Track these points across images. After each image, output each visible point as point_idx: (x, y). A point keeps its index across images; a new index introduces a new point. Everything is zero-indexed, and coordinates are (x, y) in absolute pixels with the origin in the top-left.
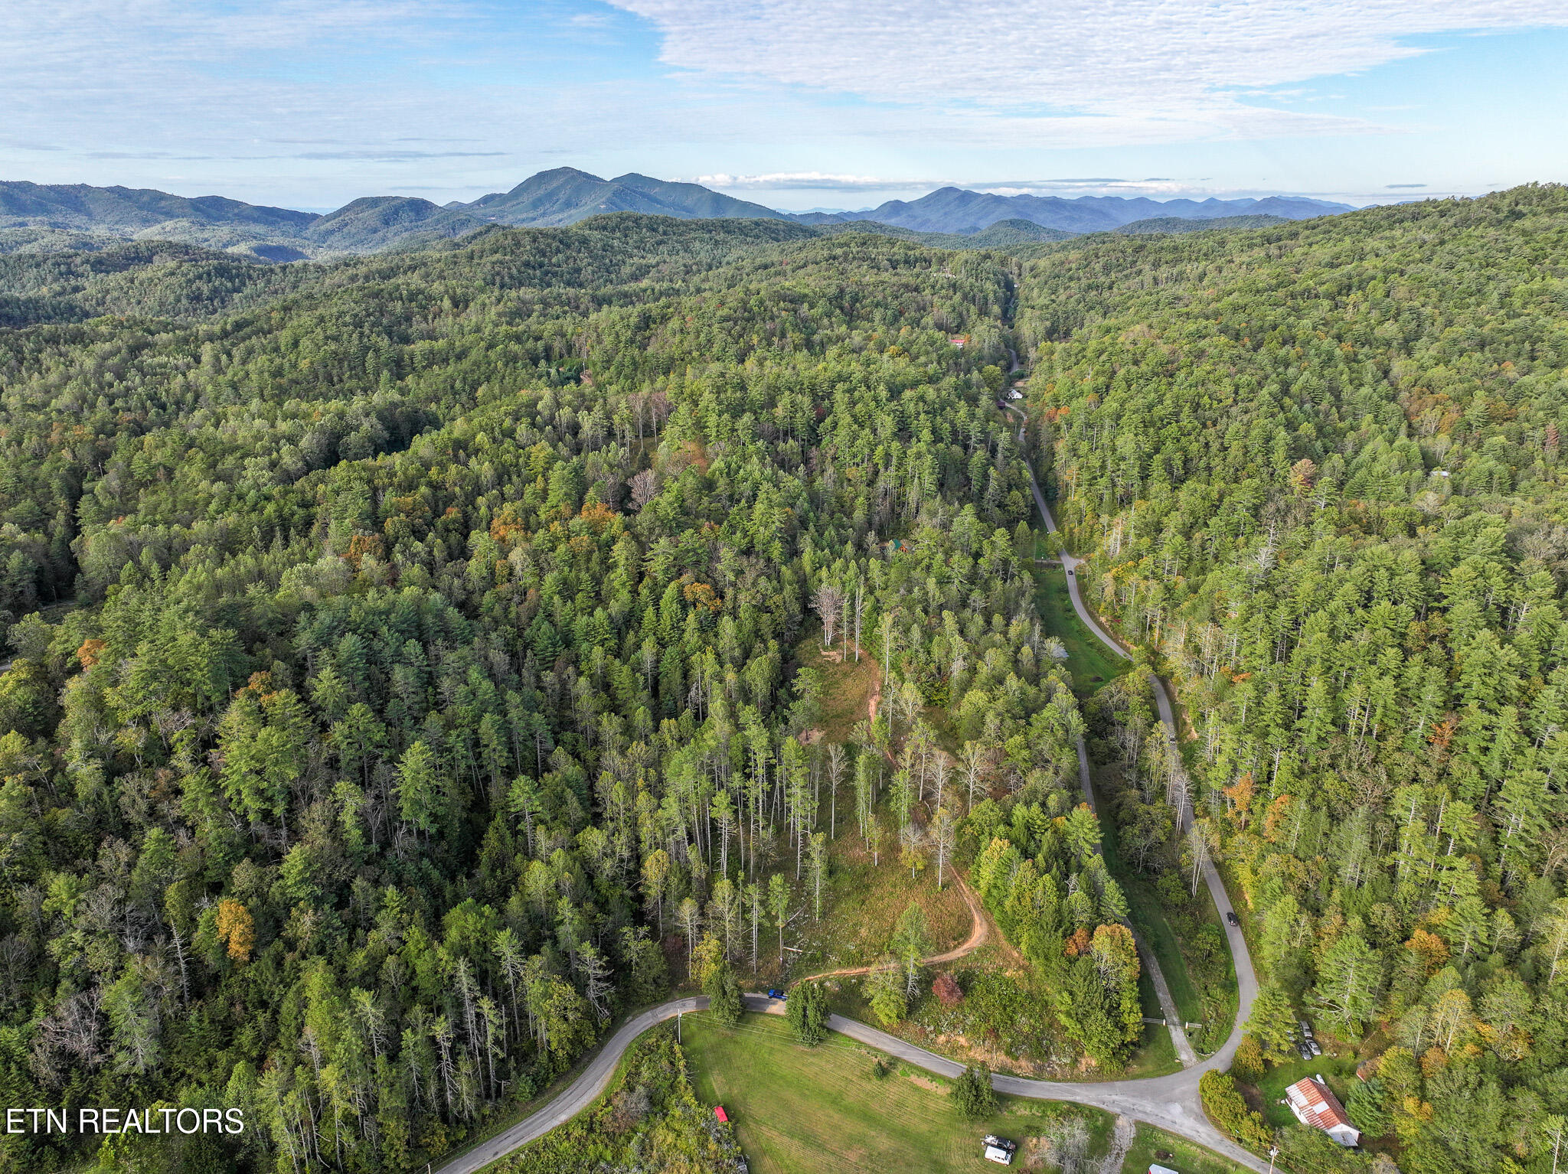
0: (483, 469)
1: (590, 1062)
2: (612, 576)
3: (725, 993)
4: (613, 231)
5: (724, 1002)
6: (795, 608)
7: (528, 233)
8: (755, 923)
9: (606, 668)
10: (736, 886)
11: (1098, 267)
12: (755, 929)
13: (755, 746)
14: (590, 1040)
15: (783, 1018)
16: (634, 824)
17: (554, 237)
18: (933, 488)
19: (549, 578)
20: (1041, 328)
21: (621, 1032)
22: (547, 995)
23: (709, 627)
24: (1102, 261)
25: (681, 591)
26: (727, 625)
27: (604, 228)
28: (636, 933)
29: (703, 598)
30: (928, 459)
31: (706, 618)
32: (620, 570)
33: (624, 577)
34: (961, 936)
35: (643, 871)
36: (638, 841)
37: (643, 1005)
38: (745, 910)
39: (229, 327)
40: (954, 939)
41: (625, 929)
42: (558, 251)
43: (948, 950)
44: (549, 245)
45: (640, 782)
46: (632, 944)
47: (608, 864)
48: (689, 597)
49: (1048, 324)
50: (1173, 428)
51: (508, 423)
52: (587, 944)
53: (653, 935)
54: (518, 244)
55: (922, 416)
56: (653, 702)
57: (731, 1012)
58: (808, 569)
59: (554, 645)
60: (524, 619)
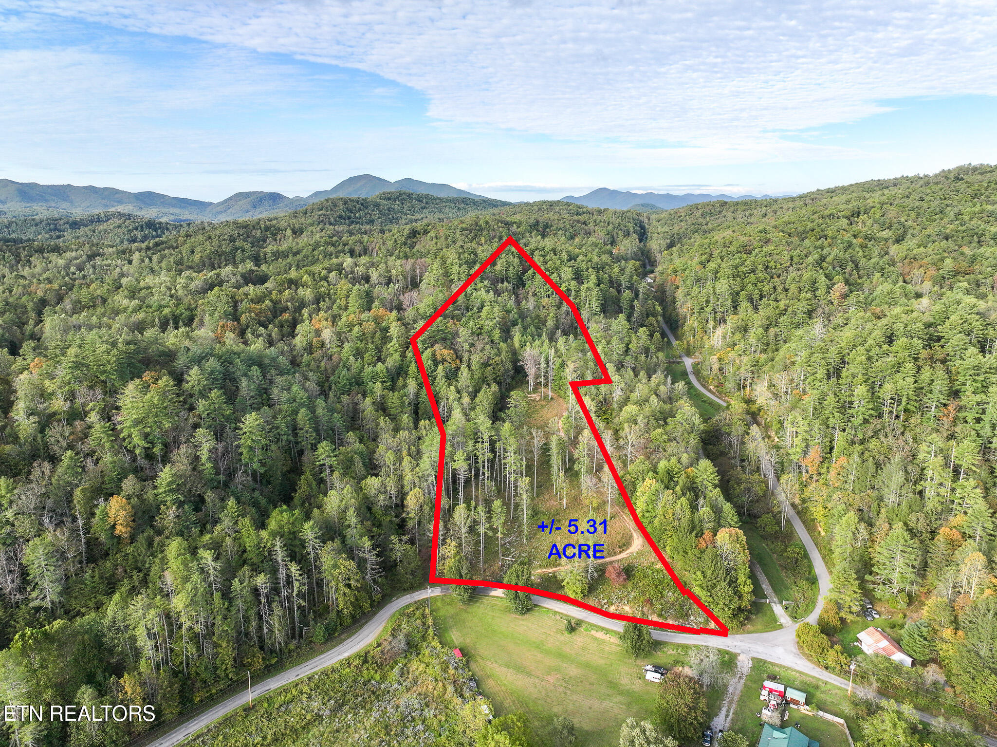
0: (307, 294)
1: (367, 622)
2: (389, 346)
4: (395, 200)
6: (509, 366)
7: (342, 199)
8: (482, 535)
9: (383, 397)
10: (469, 510)
11: (698, 215)
12: (482, 538)
13: (482, 428)
14: (366, 605)
15: (501, 598)
16: (401, 478)
17: (358, 202)
18: (598, 309)
19: (347, 346)
20: (664, 243)
21: (388, 606)
22: (335, 566)
23: (452, 376)
24: (700, 211)
25: (434, 355)
26: (464, 371)
27: (389, 199)
28: (400, 540)
29: (448, 358)
30: (595, 292)
31: (450, 371)
32: (394, 342)
33: (397, 345)
34: (624, 545)
35: (405, 503)
36: (402, 487)
37: (405, 590)
38: (476, 523)
39: (151, 245)
40: (620, 547)
41: (393, 537)
42: (360, 210)
43: (615, 554)
44: (355, 206)
45: (405, 452)
46: (397, 546)
47: (382, 497)
48: (439, 358)
49: (668, 241)
50: (752, 277)
51: (324, 272)
52: (366, 538)
53: (412, 541)
54: (335, 205)
55: (590, 270)
56: (414, 415)
57: (466, 590)
58: (517, 345)
59: (351, 384)
60: (329, 371)
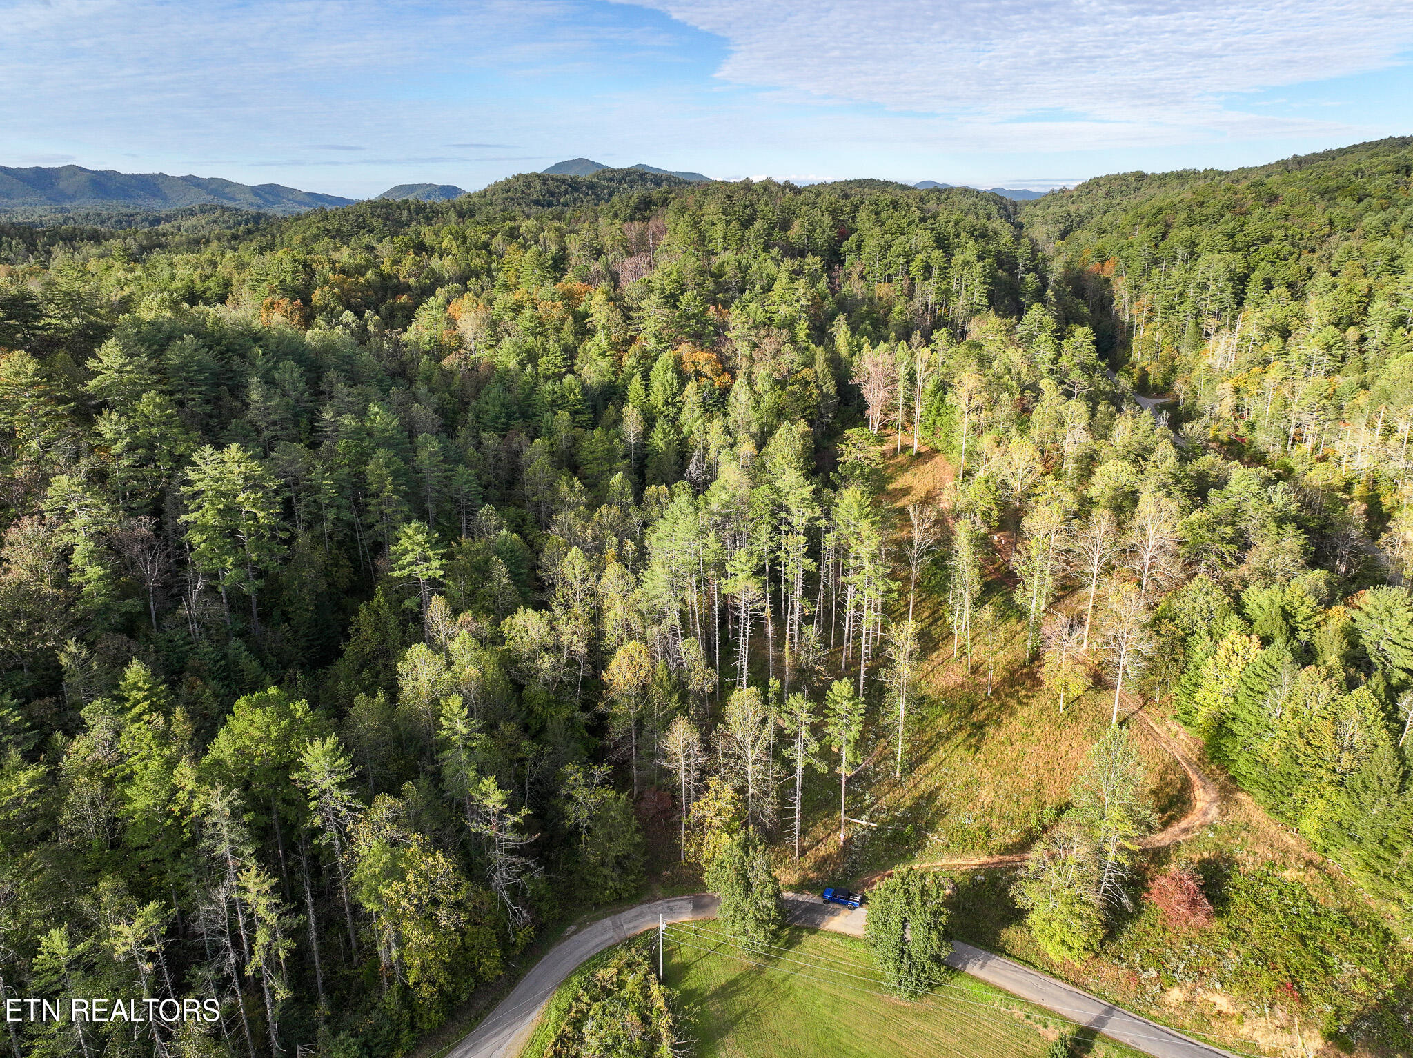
2: (589, 345)
3: (748, 887)
5: (746, 904)
6: (830, 387)
7: (539, 176)
8: (800, 765)
9: (574, 442)
10: (766, 701)
11: (1101, 194)
12: (799, 777)
13: (791, 501)
14: (490, 966)
15: (854, 939)
16: (596, 616)
17: (563, 182)
19: (506, 343)
20: (1055, 230)
21: (554, 954)
22: (394, 873)
23: (717, 402)
24: (1104, 189)
25: (679, 361)
26: (740, 390)
28: (589, 776)
29: (707, 369)
31: (712, 394)
32: (600, 336)
33: (605, 344)
34: (1173, 806)
35: (605, 676)
36: (601, 635)
37: (597, 905)
38: (783, 739)
40: (1162, 811)
41: (569, 768)
42: (566, 193)
46: (580, 794)
47: (547, 662)
48: (690, 368)
49: (1062, 226)
52: (489, 783)
53: (620, 779)
54: (529, 186)
56: (635, 477)
57: (760, 923)
58: (844, 351)
59: (509, 416)
60: (470, 391)
